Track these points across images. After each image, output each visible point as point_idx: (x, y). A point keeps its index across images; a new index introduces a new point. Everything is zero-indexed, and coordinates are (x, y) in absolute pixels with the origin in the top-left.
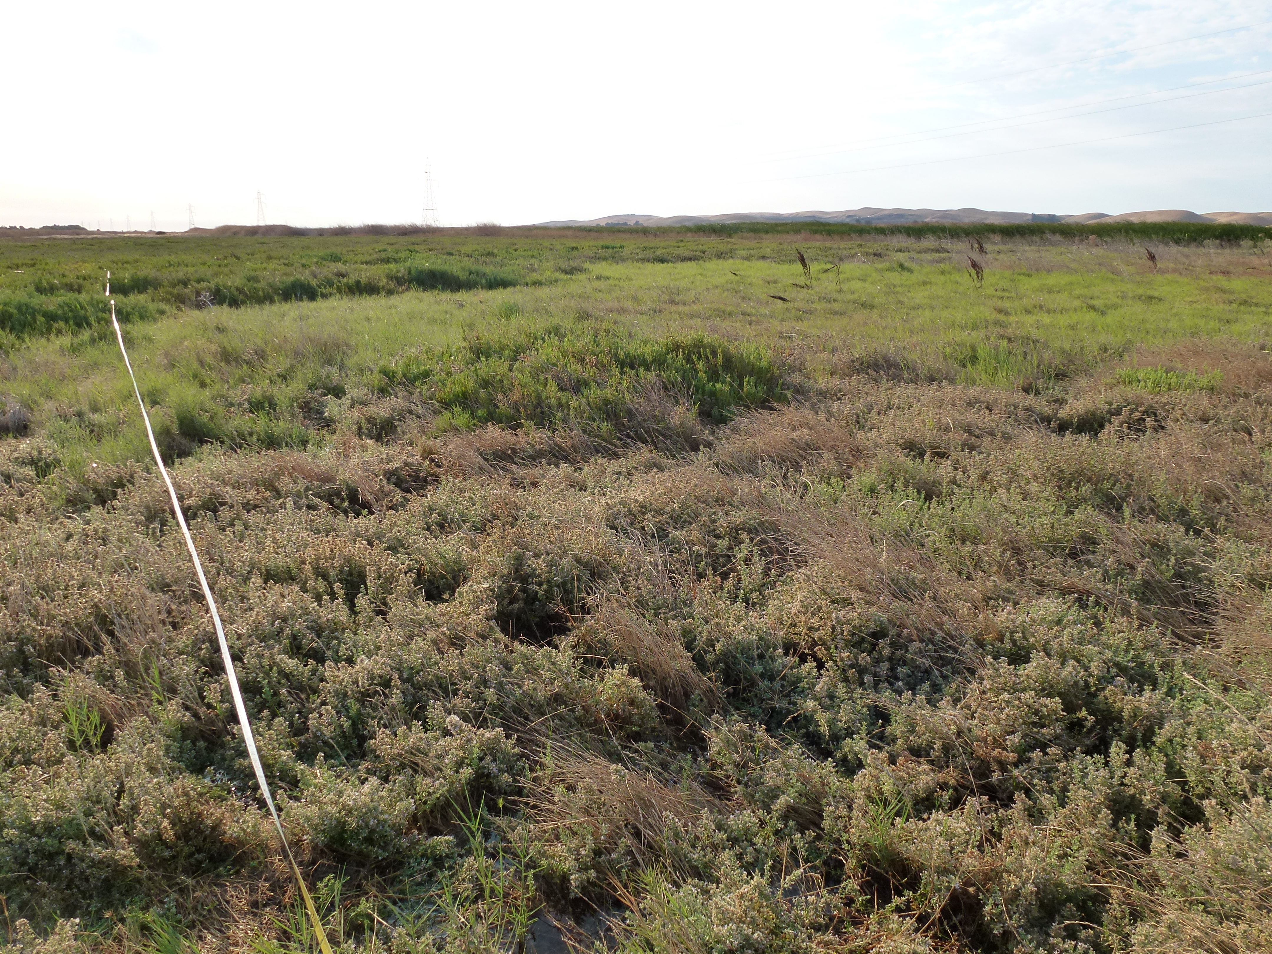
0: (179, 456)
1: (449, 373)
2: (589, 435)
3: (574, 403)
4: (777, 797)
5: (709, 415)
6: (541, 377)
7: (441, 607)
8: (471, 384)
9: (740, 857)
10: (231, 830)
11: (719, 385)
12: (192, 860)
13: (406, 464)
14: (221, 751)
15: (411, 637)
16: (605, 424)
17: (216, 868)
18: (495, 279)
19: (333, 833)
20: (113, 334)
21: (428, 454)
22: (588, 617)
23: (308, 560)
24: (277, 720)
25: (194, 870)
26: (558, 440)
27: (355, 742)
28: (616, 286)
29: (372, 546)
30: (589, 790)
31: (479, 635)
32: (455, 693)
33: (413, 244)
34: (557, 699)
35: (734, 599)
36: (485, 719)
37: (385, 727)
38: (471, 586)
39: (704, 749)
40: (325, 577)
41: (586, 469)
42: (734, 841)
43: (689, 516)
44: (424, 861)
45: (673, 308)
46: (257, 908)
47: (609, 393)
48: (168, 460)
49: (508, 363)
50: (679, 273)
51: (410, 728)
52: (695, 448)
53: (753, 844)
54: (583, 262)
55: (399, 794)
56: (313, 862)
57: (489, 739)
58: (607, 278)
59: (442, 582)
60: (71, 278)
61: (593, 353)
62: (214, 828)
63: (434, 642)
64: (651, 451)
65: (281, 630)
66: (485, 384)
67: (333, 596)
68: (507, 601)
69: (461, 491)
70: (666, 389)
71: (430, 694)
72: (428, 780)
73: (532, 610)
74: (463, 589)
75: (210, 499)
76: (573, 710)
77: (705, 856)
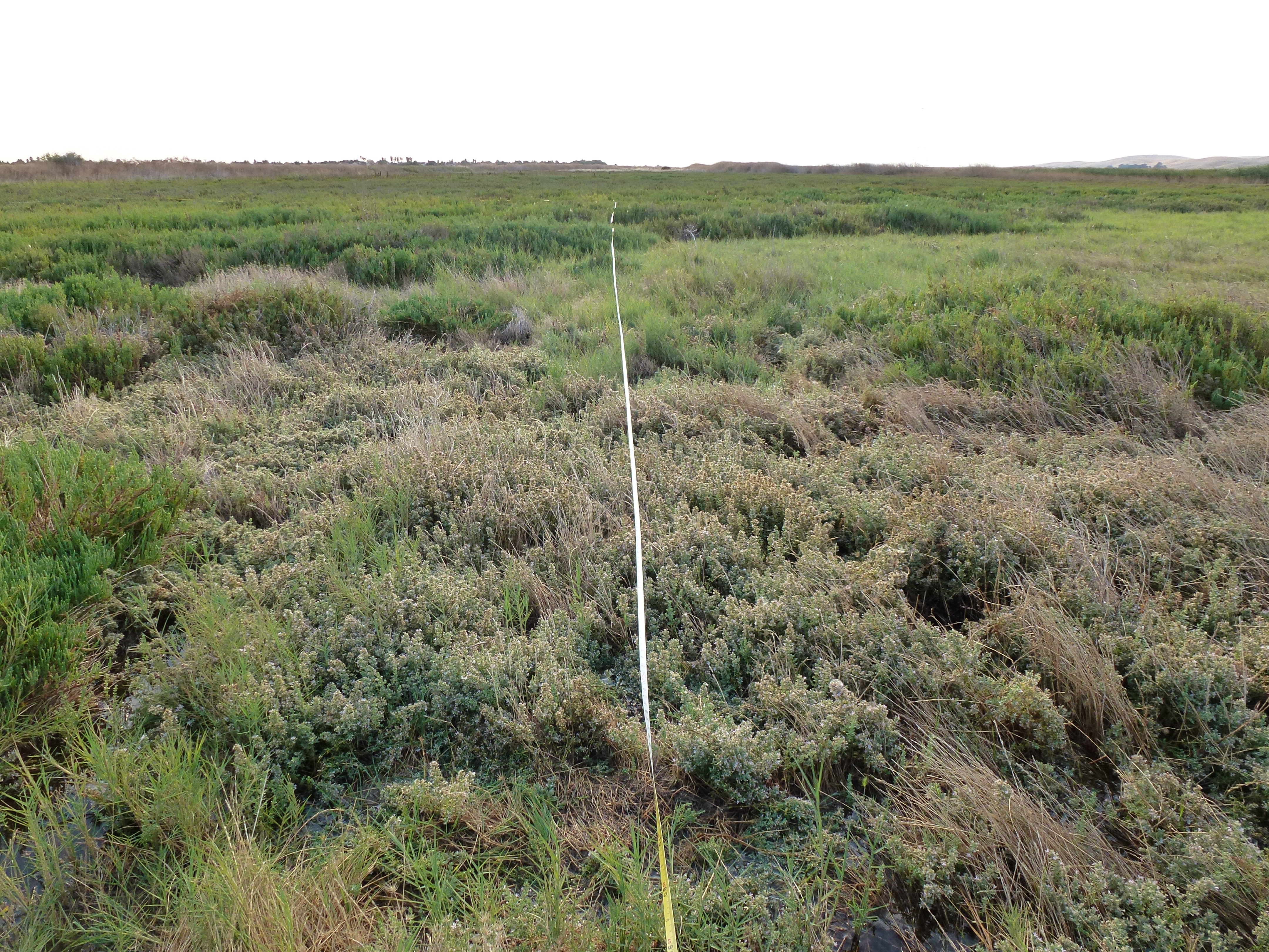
0: (643, 377)
1: (908, 321)
2: (1051, 404)
3: (1039, 367)
4: (1198, 876)
5: (1208, 397)
6: (1008, 334)
7: (850, 565)
8: (929, 333)
9: (1132, 932)
10: (613, 733)
11: (1228, 364)
12: (577, 751)
13: (847, 411)
14: (622, 657)
15: (814, 589)
16: (1073, 394)
17: (595, 764)
18: (977, 224)
19: (700, 764)
20: (609, 260)
21: (872, 403)
22: (1005, 608)
23: (733, 493)
24: (673, 640)
25: (577, 760)
26: (1014, 405)
27: (740, 680)
28: (1117, 237)
29: (796, 489)
30: (966, 799)
31: (882, 602)
32: (846, 658)
33: (898, 184)
34: (952, 689)
35: (1194, 622)
36: (871, 691)
37: (771, 673)
38: (886, 549)
39: (1116, 790)
40: (745, 512)
41: (1041, 442)
42: (1128, 910)
43: (1155, 516)
44: (779, 818)
45: (1186, 267)
46: (620, 812)
47: (1084, 358)
48: (632, 381)
49: (973, 314)
50: (1201, 225)
51: (793, 680)
52: (1180, 434)
53: (1152, 923)
54: (1083, 209)
55: (769, 744)
56: (677, 786)
57: (870, 713)
58: (1109, 228)
59: (858, 538)
60: (585, 207)
61: (1073, 313)
62: (599, 727)
63: (836, 599)
64: (1123, 432)
65: (695, 556)
66: (944, 336)
67: (749, 532)
68: (920, 572)
69: (898, 446)
70: (1157, 361)
71: (822, 651)
72: (801, 738)
73: (947, 586)
74: (878, 550)
75: (658, 421)
76: (967, 705)
77: (1087, 916)
